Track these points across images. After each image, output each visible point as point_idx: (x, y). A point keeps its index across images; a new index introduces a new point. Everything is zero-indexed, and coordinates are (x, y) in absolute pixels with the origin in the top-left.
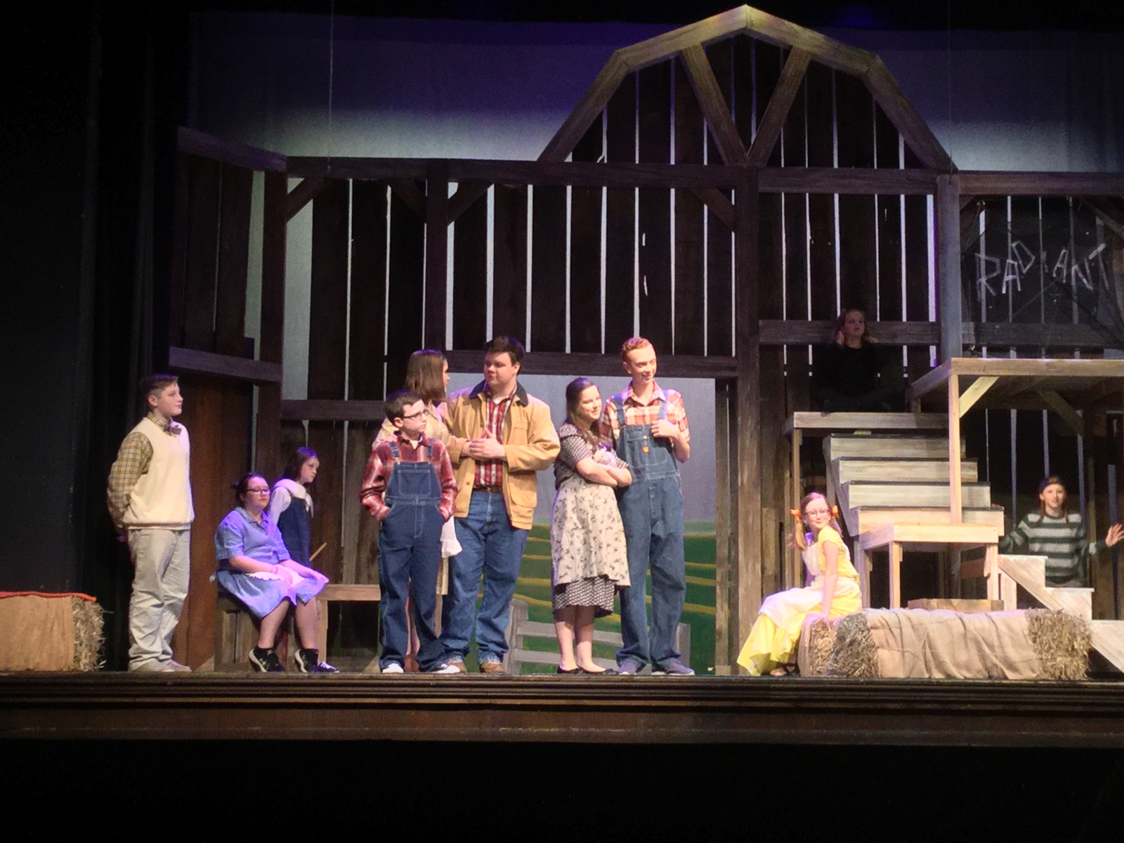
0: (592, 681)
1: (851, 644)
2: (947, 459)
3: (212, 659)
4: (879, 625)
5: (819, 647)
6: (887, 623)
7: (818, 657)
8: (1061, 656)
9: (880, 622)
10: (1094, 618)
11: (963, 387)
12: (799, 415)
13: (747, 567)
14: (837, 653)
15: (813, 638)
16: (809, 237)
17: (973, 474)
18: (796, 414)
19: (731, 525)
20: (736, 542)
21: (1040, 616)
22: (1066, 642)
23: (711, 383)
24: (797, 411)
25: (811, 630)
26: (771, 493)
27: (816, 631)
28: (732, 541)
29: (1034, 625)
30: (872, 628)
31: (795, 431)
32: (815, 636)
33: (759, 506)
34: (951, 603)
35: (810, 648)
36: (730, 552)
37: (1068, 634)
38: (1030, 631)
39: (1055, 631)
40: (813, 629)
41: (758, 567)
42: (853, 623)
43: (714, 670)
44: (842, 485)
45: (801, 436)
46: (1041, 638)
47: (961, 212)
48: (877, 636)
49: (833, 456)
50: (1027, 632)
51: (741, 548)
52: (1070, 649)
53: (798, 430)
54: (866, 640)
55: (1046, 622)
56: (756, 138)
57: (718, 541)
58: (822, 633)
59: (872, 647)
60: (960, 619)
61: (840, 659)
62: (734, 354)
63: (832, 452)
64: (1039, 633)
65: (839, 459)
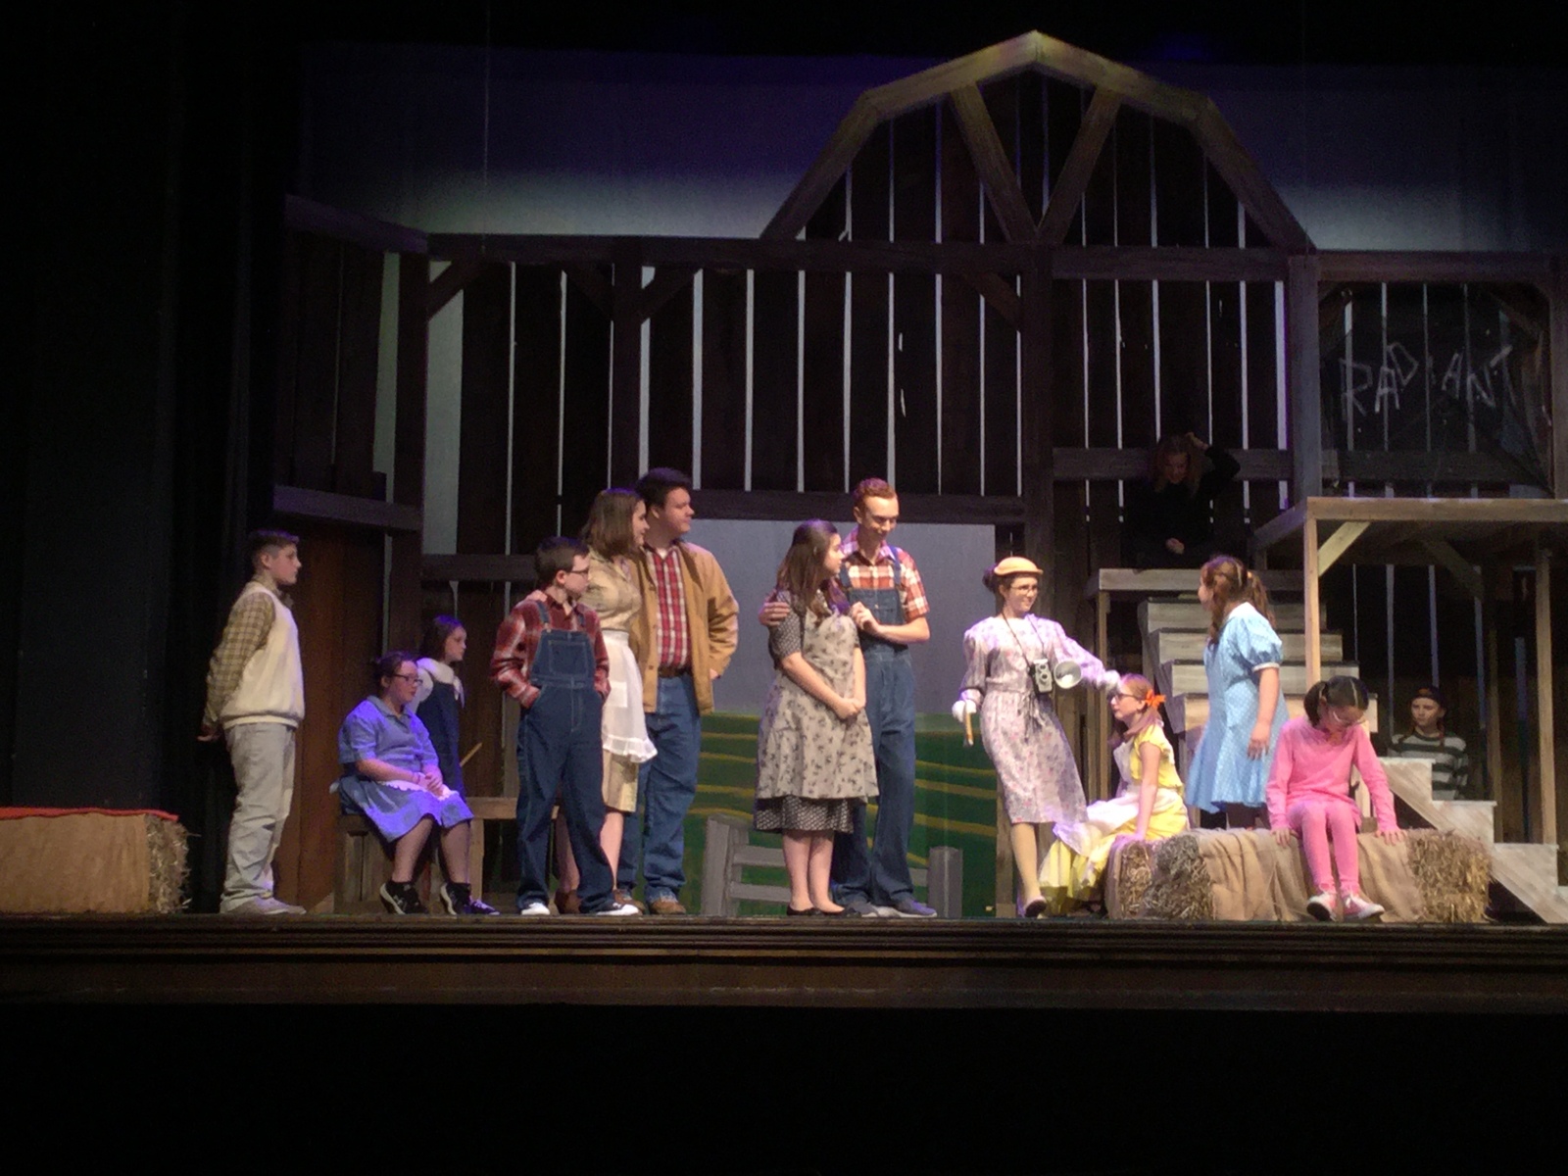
0: (832, 926)
1: (1179, 875)
2: (1302, 631)
3: (332, 896)
4: (1214, 851)
5: (1133, 879)
6: (1225, 849)
7: (1131, 893)
8: (1450, 892)
9: (1215, 847)
10: (1496, 840)
11: (1323, 535)
12: (1107, 573)
14: (1158, 887)
15: (1124, 868)
16: (1119, 338)
17: (1337, 650)
18: (1102, 571)
21: (1423, 839)
22: (1456, 873)
23: (990, 530)
24: (1104, 567)
25: (1123, 857)
27: (1128, 859)
29: (1415, 851)
30: (1205, 855)
31: (1100, 594)
32: (1127, 865)
35: (1121, 880)
37: (1459, 864)
38: (1410, 858)
39: (1442, 858)
40: (1125, 856)
42: (1179, 850)
43: (994, 909)
44: (1163, 666)
45: (1109, 601)
46: (1425, 869)
47: (1321, 305)
48: (1212, 867)
49: (1151, 627)
50: (1406, 860)
52: (1461, 883)
53: (1105, 594)
54: (1199, 873)
55: (1431, 847)
56: (1049, 208)
58: (1137, 860)
59: (1205, 880)
61: (1162, 895)
62: (1019, 493)
63: (1149, 622)
64: (1423, 861)
65: (1159, 630)
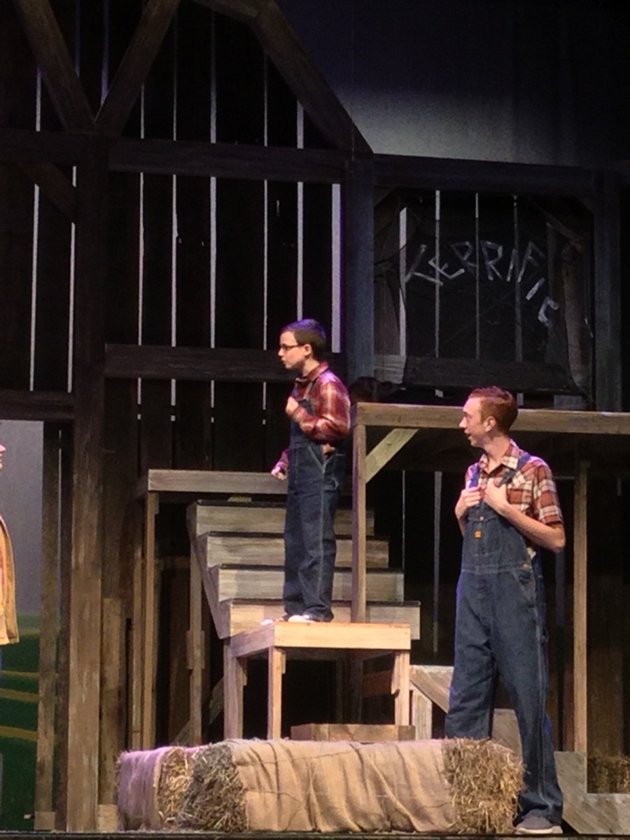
4: (248, 759)
6: (258, 756)
7: (170, 801)
8: (485, 799)
11: (372, 441)
12: (156, 474)
13: (80, 678)
15: (163, 776)
16: (175, 234)
18: (151, 472)
19: (61, 621)
20: (66, 643)
21: (459, 747)
22: (490, 780)
23: (37, 427)
24: (152, 468)
26: (116, 578)
28: (61, 643)
29: (451, 759)
30: (239, 764)
31: (149, 495)
32: (167, 773)
33: (99, 597)
34: (347, 731)
36: (58, 657)
37: (493, 772)
38: (446, 767)
39: (477, 767)
40: (165, 764)
41: (97, 677)
43: (33, 817)
44: (211, 569)
45: (157, 503)
46: (460, 778)
48: (245, 775)
49: (200, 530)
50: (442, 768)
51: (73, 651)
52: (495, 791)
53: (154, 495)
55: (466, 755)
56: (107, 97)
57: (42, 643)
58: (177, 768)
59: (238, 789)
60: (357, 751)
61: (196, 807)
62: (70, 389)
63: (198, 525)
64: (458, 770)
65: (207, 533)
